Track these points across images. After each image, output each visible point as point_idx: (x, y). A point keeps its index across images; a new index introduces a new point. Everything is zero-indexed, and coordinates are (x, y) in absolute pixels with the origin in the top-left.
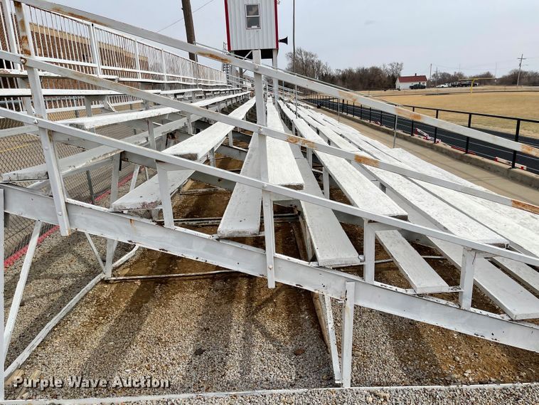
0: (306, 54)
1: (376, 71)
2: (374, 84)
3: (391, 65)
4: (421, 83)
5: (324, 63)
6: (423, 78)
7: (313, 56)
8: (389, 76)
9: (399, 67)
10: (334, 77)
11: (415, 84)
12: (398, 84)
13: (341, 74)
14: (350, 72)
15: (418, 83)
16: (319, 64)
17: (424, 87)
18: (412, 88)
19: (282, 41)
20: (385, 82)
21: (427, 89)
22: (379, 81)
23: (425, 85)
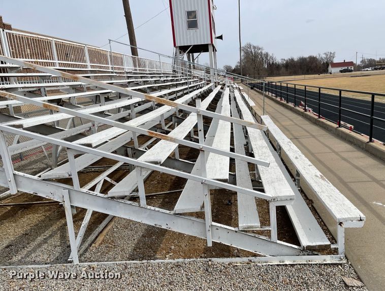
0: (254, 47)
1: (313, 59)
2: (312, 69)
3: (325, 54)
4: (349, 68)
5: (270, 54)
6: (351, 64)
7: (260, 49)
8: (324, 63)
9: (332, 55)
10: (279, 65)
11: (344, 68)
12: (330, 69)
13: (285, 62)
14: (292, 60)
15: (347, 67)
16: (267, 55)
17: (351, 71)
18: (341, 71)
19: (218, 38)
20: (320, 67)
21: (353, 73)
22: (316, 67)
23: (353, 69)
